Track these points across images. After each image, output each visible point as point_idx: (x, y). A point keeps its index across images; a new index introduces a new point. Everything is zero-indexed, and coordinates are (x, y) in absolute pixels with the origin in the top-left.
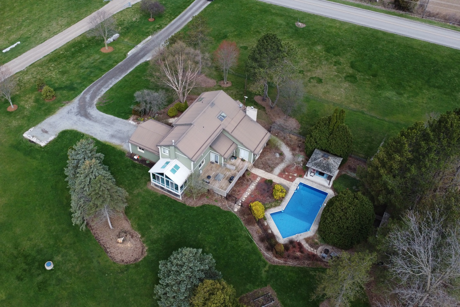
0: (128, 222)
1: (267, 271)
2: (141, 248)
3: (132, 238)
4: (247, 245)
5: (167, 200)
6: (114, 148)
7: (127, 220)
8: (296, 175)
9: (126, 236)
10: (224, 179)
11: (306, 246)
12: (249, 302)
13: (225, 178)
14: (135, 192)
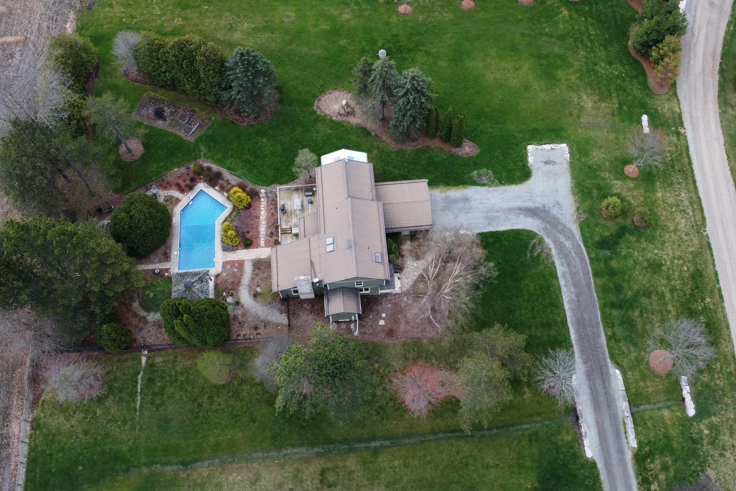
0: (356, 124)
2: (323, 110)
3: (339, 113)
4: (231, 163)
8: (224, 274)
9: (345, 111)
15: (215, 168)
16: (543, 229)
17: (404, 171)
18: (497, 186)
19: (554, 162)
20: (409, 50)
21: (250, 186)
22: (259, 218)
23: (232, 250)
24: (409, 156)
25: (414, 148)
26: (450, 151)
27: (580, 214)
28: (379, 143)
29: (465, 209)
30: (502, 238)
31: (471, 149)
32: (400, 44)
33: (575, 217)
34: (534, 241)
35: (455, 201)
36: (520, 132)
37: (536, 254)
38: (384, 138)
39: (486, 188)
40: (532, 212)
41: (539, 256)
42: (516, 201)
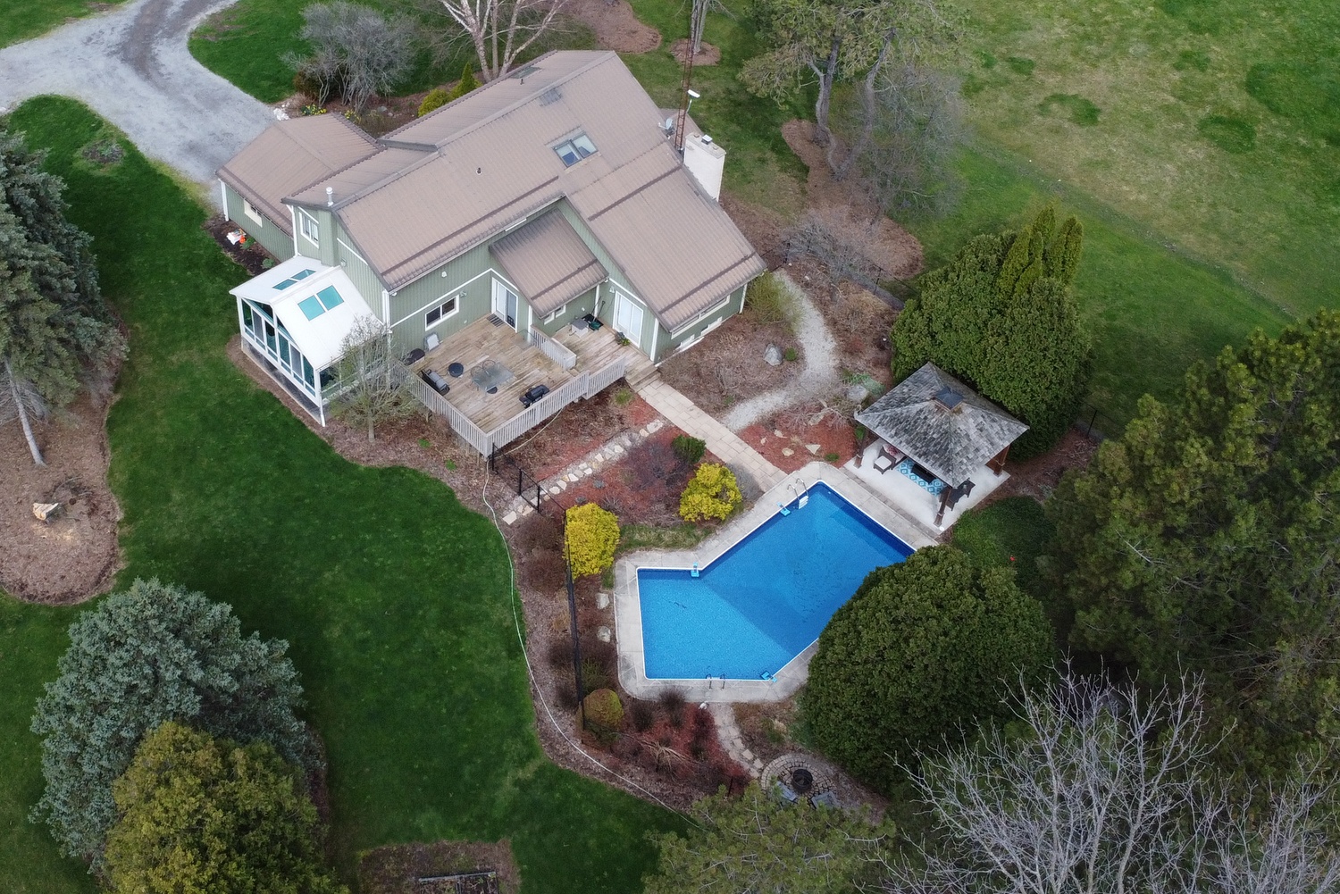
0: (104, 455)
1: (522, 785)
2: (105, 560)
3: (89, 514)
4: (491, 660)
5: (272, 416)
6: (177, 188)
7: (102, 448)
8: (813, 448)
9: (73, 502)
10: (510, 392)
11: (728, 734)
12: (401, 878)
13: (518, 389)
14: (174, 359)
22: (595, 473)
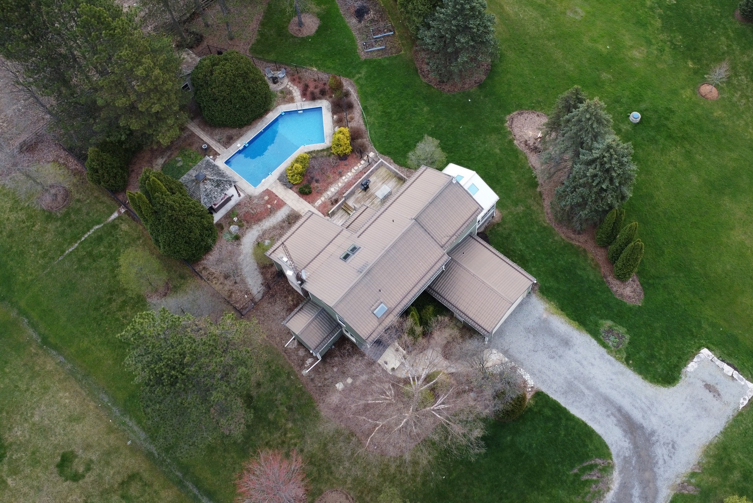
3: (526, 141)
9: (534, 143)
11: (296, 92)
15: (354, 97)
16: (625, 457)
17: (530, 254)
18: (618, 359)
19: (719, 395)
20: (670, 136)
21: (366, 140)
22: (341, 176)
23: (286, 185)
24: (552, 243)
25: (567, 240)
26: (605, 277)
27: (689, 483)
28: (535, 203)
29: (554, 351)
30: (563, 422)
31: (631, 294)
32: (665, 122)
33: (679, 481)
34: (598, 461)
35: (551, 332)
36: (713, 325)
37: (585, 478)
38: (547, 203)
39: (603, 351)
40: (631, 427)
41: (587, 483)
42: (624, 397)
